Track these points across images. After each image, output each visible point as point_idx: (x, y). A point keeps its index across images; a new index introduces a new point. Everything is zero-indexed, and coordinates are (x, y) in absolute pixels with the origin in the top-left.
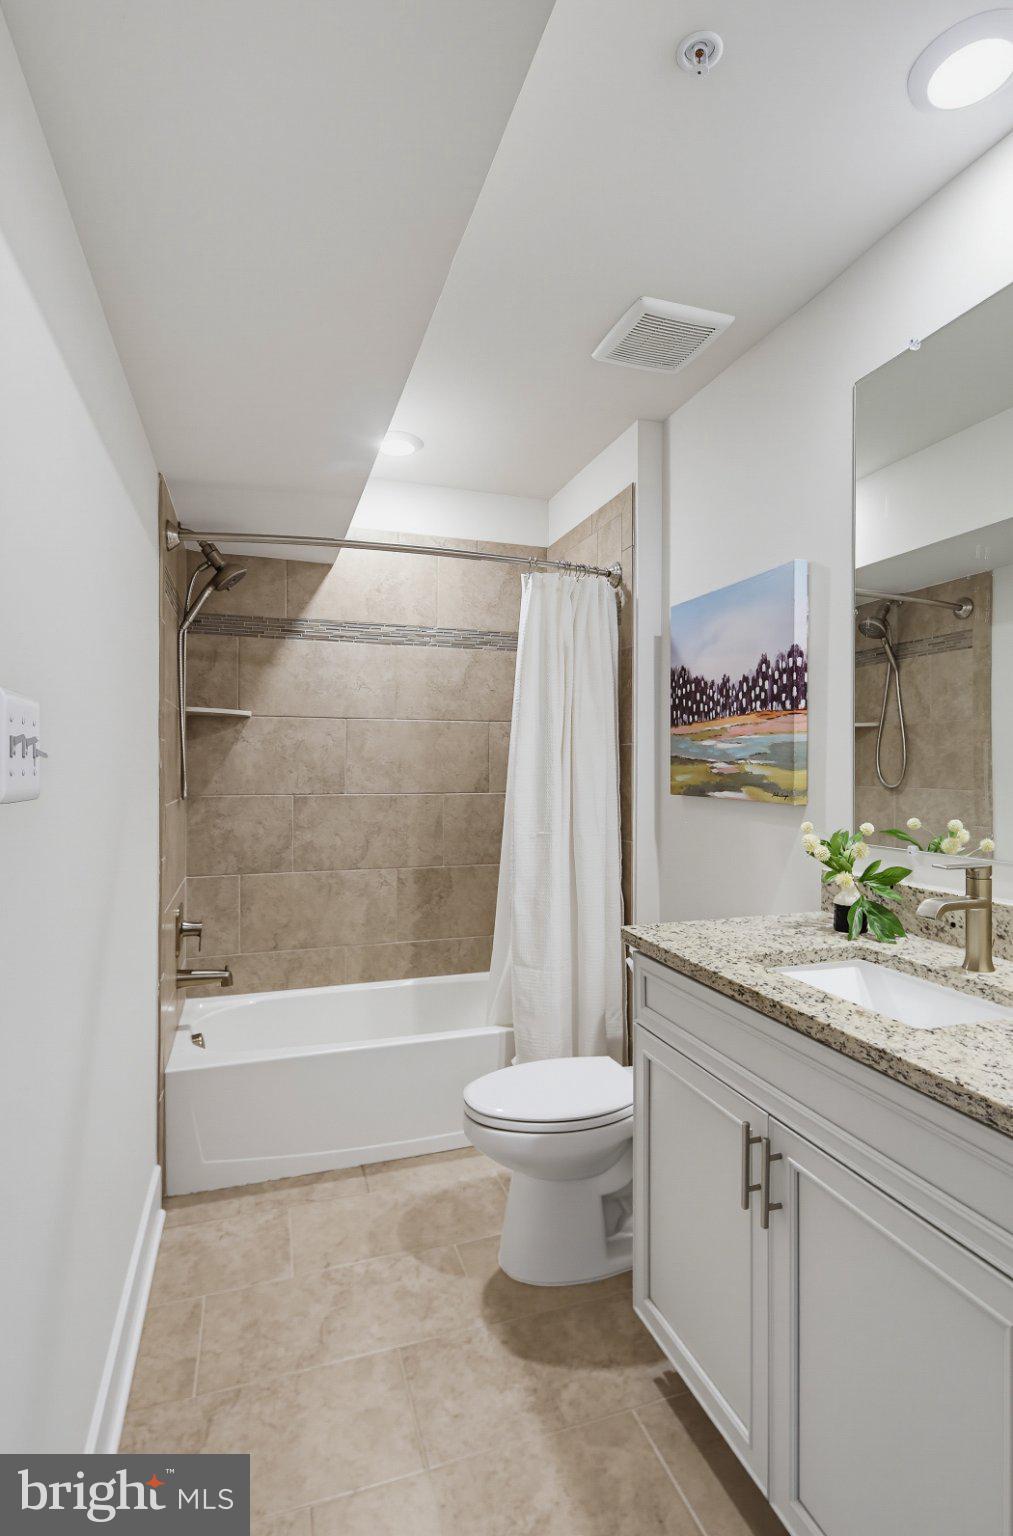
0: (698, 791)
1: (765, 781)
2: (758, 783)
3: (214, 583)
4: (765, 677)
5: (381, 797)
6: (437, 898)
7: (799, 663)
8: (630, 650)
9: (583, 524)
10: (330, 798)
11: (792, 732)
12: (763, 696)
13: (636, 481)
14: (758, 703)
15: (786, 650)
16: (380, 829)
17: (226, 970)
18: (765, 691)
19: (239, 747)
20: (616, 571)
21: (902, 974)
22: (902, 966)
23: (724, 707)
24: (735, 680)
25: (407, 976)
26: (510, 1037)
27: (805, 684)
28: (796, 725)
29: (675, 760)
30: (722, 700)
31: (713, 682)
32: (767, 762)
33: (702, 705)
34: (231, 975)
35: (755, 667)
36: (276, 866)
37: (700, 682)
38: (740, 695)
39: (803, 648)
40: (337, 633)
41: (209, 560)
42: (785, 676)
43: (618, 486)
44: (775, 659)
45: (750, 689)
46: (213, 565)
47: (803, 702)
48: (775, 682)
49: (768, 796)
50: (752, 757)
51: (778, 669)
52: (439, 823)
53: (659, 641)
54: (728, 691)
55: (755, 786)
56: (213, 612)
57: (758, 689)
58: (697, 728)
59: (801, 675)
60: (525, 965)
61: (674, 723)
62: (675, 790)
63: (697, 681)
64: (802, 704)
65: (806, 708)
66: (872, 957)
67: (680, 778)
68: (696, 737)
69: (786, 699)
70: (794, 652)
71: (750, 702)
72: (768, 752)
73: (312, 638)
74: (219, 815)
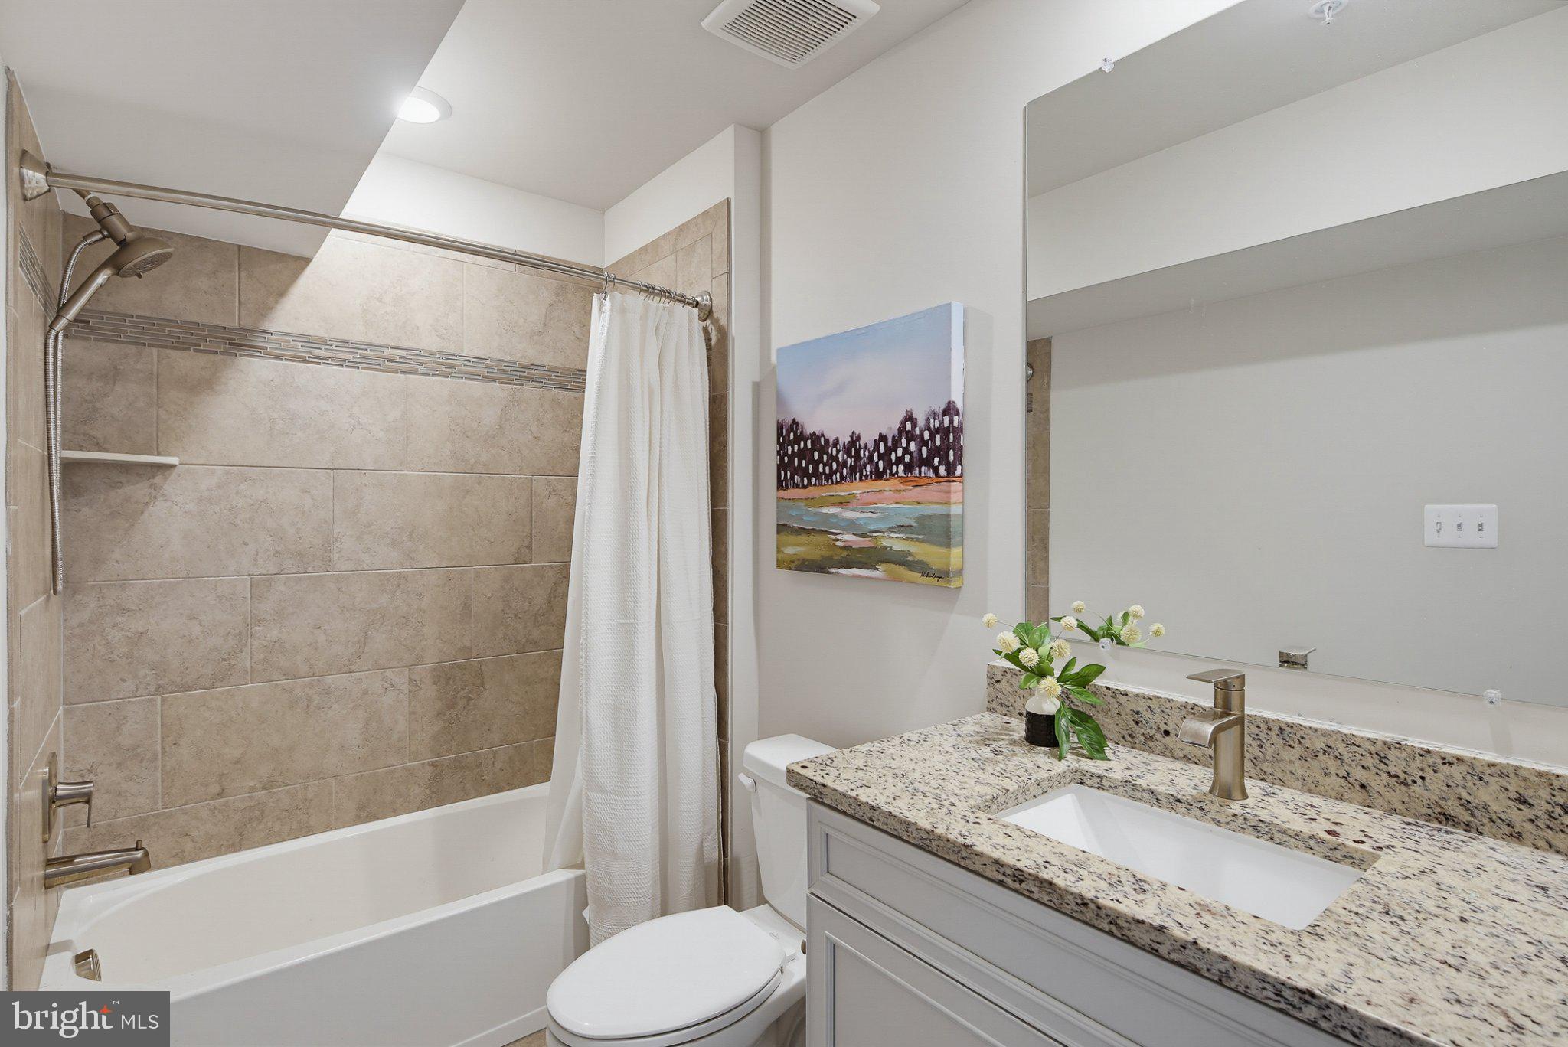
0: (818, 567)
1: (910, 559)
2: (902, 560)
3: (115, 263)
4: (910, 437)
5: (386, 574)
6: (464, 701)
7: (956, 424)
8: (725, 397)
9: (655, 244)
10: (310, 578)
11: (948, 503)
12: (907, 458)
13: (732, 197)
14: (901, 467)
15: (940, 407)
16: (383, 616)
17: (137, 849)
18: (911, 454)
19: (159, 508)
20: (704, 301)
21: (1138, 803)
22: (1138, 794)
23: (853, 470)
24: (868, 438)
25: (422, 806)
26: (580, 884)
27: (962, 447)
28: (952, 495)
29: (782, 528)
30: (849, 461)
31: (837, 440)
32: (913, 536)
33: (821, 466)
34: (146, 854)
35: (896, 425)
36: (222, 677)
37: (818, 438)
38: (876, 456)
39: (959, 405)
40: (317, 352)
41: (104, 227)
42: (938, 438)
43: (709, 199)
44: (925, 417)
45: (888, 451)
46: (111, 235)
47: (959, 468)
48: (925, 443)
49: (915, 576)
50: (892, 529)
51: (928, 428)
52: (466, 606)
53: (757, 388)
54: (857, 452)
55: (894, 563)
56: (110, 310)
57: (900, 452)
58: (814, 492)
59: (957, 438)
60: (602, 791)
61: (781, 485)
62: (783, 564)
63: (815, 438)
64: (958, 472)
65: (961, 476)
66: (1095, 781)
67: (790, 551)
68: (810, 502)
69: (940, 463)
70: (950, 410)
71: (889, 464)
72: (915, 524)
73: (279, 357)
74: (125, 610)
